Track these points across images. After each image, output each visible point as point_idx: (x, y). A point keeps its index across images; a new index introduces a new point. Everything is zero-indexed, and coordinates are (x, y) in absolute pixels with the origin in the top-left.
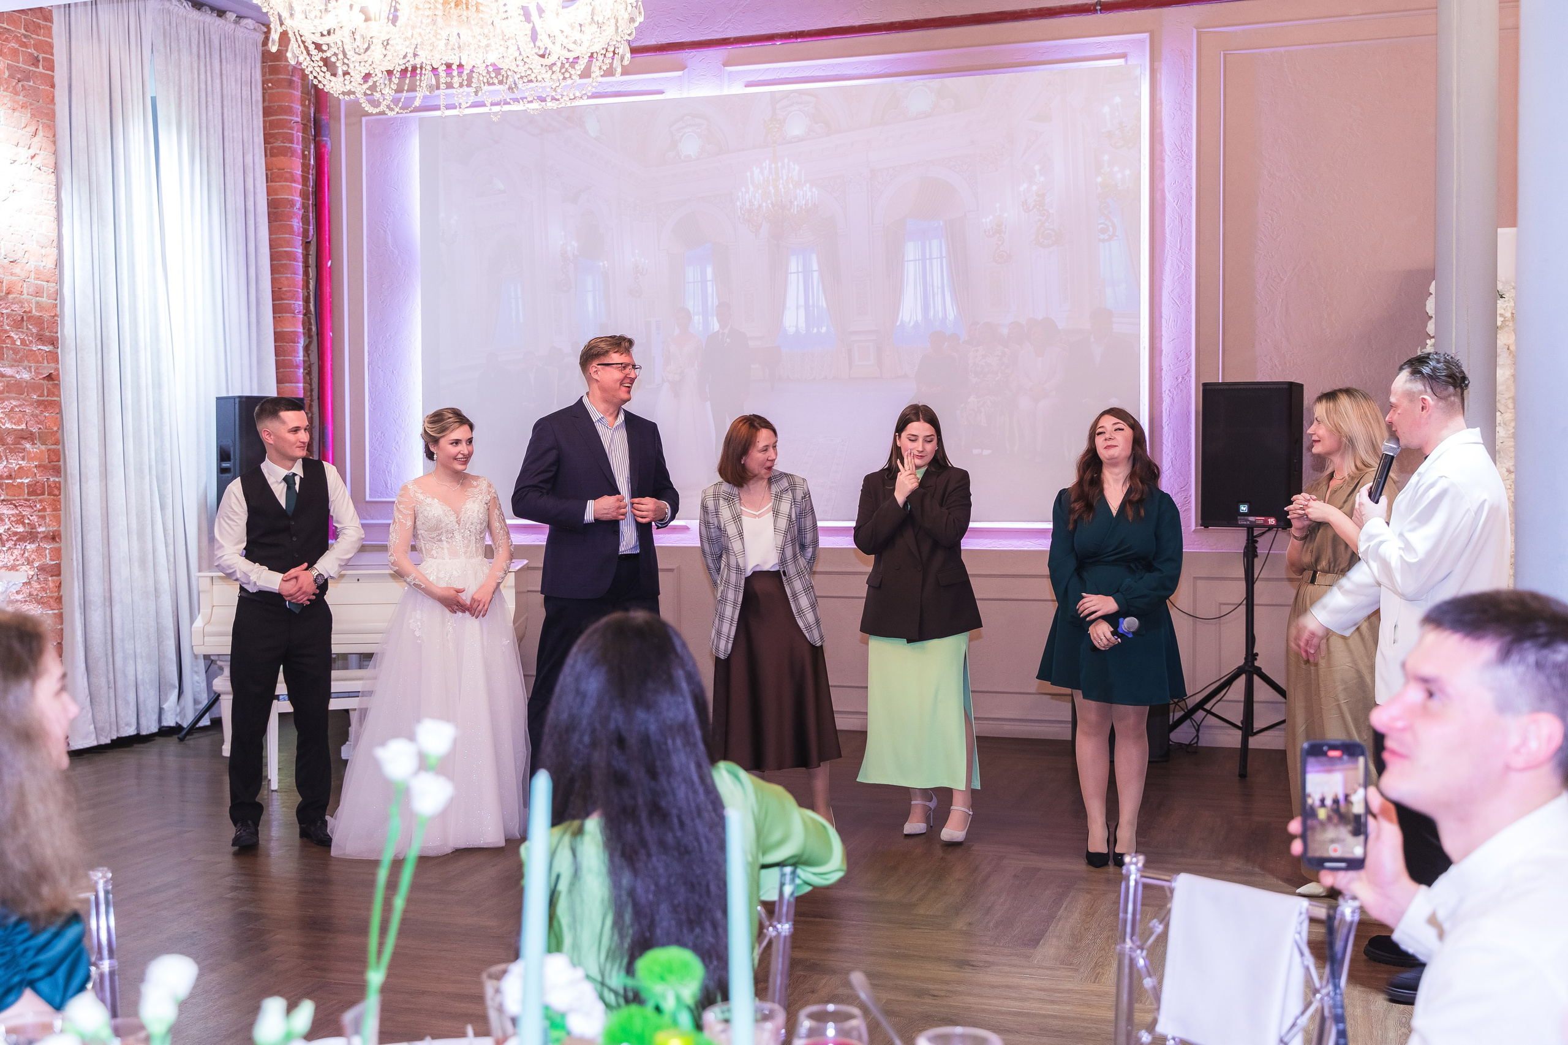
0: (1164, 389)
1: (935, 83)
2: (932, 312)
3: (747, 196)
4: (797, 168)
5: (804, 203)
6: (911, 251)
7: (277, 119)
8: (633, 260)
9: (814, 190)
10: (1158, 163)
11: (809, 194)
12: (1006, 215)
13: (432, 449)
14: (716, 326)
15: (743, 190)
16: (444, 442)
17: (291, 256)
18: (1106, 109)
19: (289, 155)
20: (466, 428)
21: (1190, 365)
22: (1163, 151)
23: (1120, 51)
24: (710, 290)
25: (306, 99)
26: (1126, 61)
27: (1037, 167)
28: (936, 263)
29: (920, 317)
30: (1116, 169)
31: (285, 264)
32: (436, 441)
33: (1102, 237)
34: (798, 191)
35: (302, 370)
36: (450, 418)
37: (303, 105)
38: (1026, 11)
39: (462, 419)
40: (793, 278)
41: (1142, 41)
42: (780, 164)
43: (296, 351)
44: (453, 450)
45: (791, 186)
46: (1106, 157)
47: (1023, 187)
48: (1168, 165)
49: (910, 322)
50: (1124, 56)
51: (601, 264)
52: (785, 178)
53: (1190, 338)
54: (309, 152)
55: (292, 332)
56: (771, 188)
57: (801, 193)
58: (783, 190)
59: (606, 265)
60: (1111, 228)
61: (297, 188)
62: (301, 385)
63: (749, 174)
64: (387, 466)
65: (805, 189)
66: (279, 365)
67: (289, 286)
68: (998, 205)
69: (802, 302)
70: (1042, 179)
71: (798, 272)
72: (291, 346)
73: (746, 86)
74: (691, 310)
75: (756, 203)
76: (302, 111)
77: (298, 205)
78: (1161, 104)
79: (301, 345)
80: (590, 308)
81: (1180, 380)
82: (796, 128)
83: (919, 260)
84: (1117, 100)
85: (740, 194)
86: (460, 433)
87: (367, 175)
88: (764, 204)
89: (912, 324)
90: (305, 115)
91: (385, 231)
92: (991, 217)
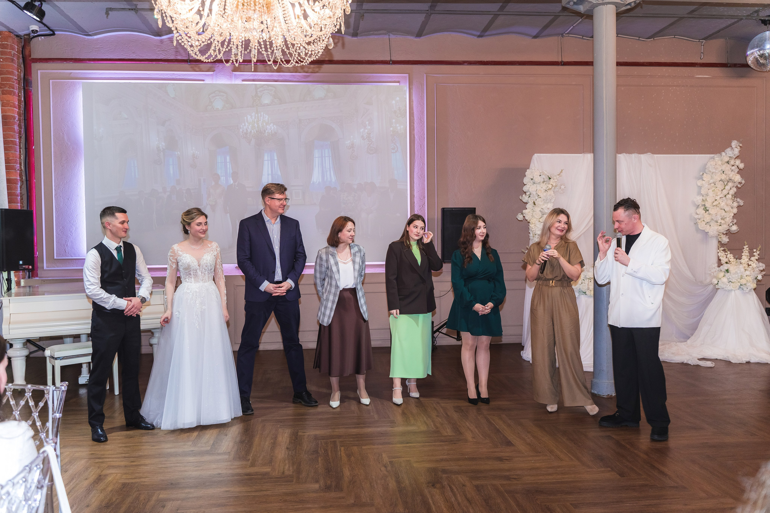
0: (415, 210)
1: (326, 86)
2: (326, 178)
3: (245, 127)
4: (267, 117)
5: (270, 131)
6: (317, 153)
7: (6, 77)
8: (192, 152)
9: (275, 126)
10: (412, 124)
11: (273, 128)
12: (355, 141)
13: (187, 228)
14: (232, 182)
15: (243, 124)
16: (193, 225)
17: (14, 143)
18: (394, 102)
19: (13, 94)
20: (204, 217)
21: (425, 201)
22: (414, 119)
23: (397, 80)
24: (228, 166)
25: (19, 69)
26: (400, 84)
27: (367, 123)
28: (327, 159)
29: (320, 180)
30: (398, 125)
31: (11, 146)
32: (189, 224)
33: (393, 151)
34: (268, 126)
35: (19, 197)
36: (196, 212)
37: (18, 71)
38: (363, 61)
39: (200, 213)
40: (266, 163)
41: (406, 77)
42: (259, 115)
43: (16, 188)
44: (198, 228)
45: (264, 124)
46: (394, 121)
47: (362, 130)
48: (416, 125)
49: (316, 182)
50: (399, 82)
51: (177, 153)
52: (262, 120)
53: (425, 191)
54: (21, 94)
55: (15, 179)
56: (256, 124)
57: (269, 127)
58: (261, 125)
59: (179, 154)
60: (396, 148)
61: (16, 110)
62: (19, 204)
63: (245, 118)
64: (66, 243)
65: (271, 125)
66: (9, 194)
67: (13, 157)
68: (352, 137)
69: (270, 172)
70: (369, 127)
71: (268, 160)
72: (15, 186)
73: (243, 81)
74: (220, 174)
75: (249, 130)
76: (18, 75)
77: (17, 119)
78: (413, 102)
79: (19, 185)
80: (172, 172)
81: (421, 207)
82: (266, 100)
83: (320, 157)
84: (398, 99)
85: (242, 126)
86: (201, 219)
87: (53, 107)
88: (253, 131)
89: (317, 182)
90: (19, 76)
91: (63, 134)
92: (349, 141)
